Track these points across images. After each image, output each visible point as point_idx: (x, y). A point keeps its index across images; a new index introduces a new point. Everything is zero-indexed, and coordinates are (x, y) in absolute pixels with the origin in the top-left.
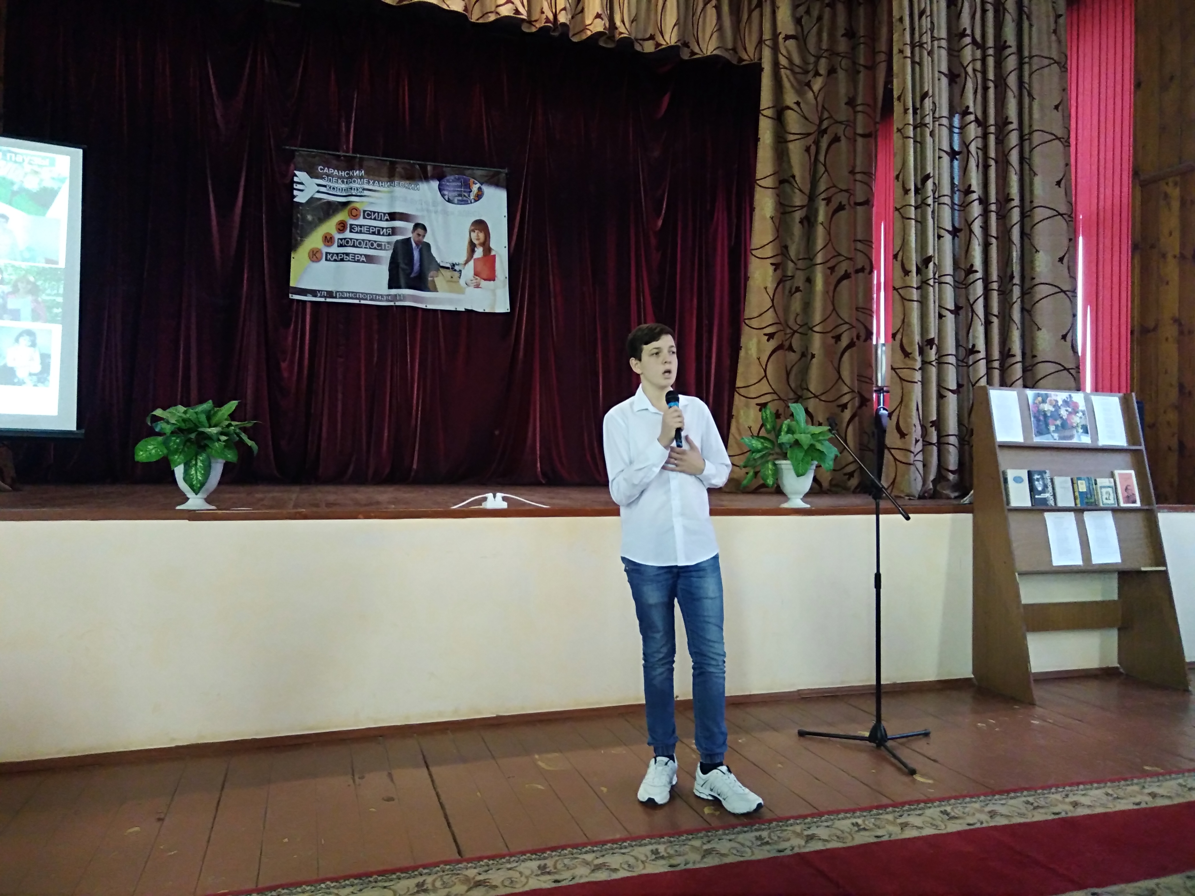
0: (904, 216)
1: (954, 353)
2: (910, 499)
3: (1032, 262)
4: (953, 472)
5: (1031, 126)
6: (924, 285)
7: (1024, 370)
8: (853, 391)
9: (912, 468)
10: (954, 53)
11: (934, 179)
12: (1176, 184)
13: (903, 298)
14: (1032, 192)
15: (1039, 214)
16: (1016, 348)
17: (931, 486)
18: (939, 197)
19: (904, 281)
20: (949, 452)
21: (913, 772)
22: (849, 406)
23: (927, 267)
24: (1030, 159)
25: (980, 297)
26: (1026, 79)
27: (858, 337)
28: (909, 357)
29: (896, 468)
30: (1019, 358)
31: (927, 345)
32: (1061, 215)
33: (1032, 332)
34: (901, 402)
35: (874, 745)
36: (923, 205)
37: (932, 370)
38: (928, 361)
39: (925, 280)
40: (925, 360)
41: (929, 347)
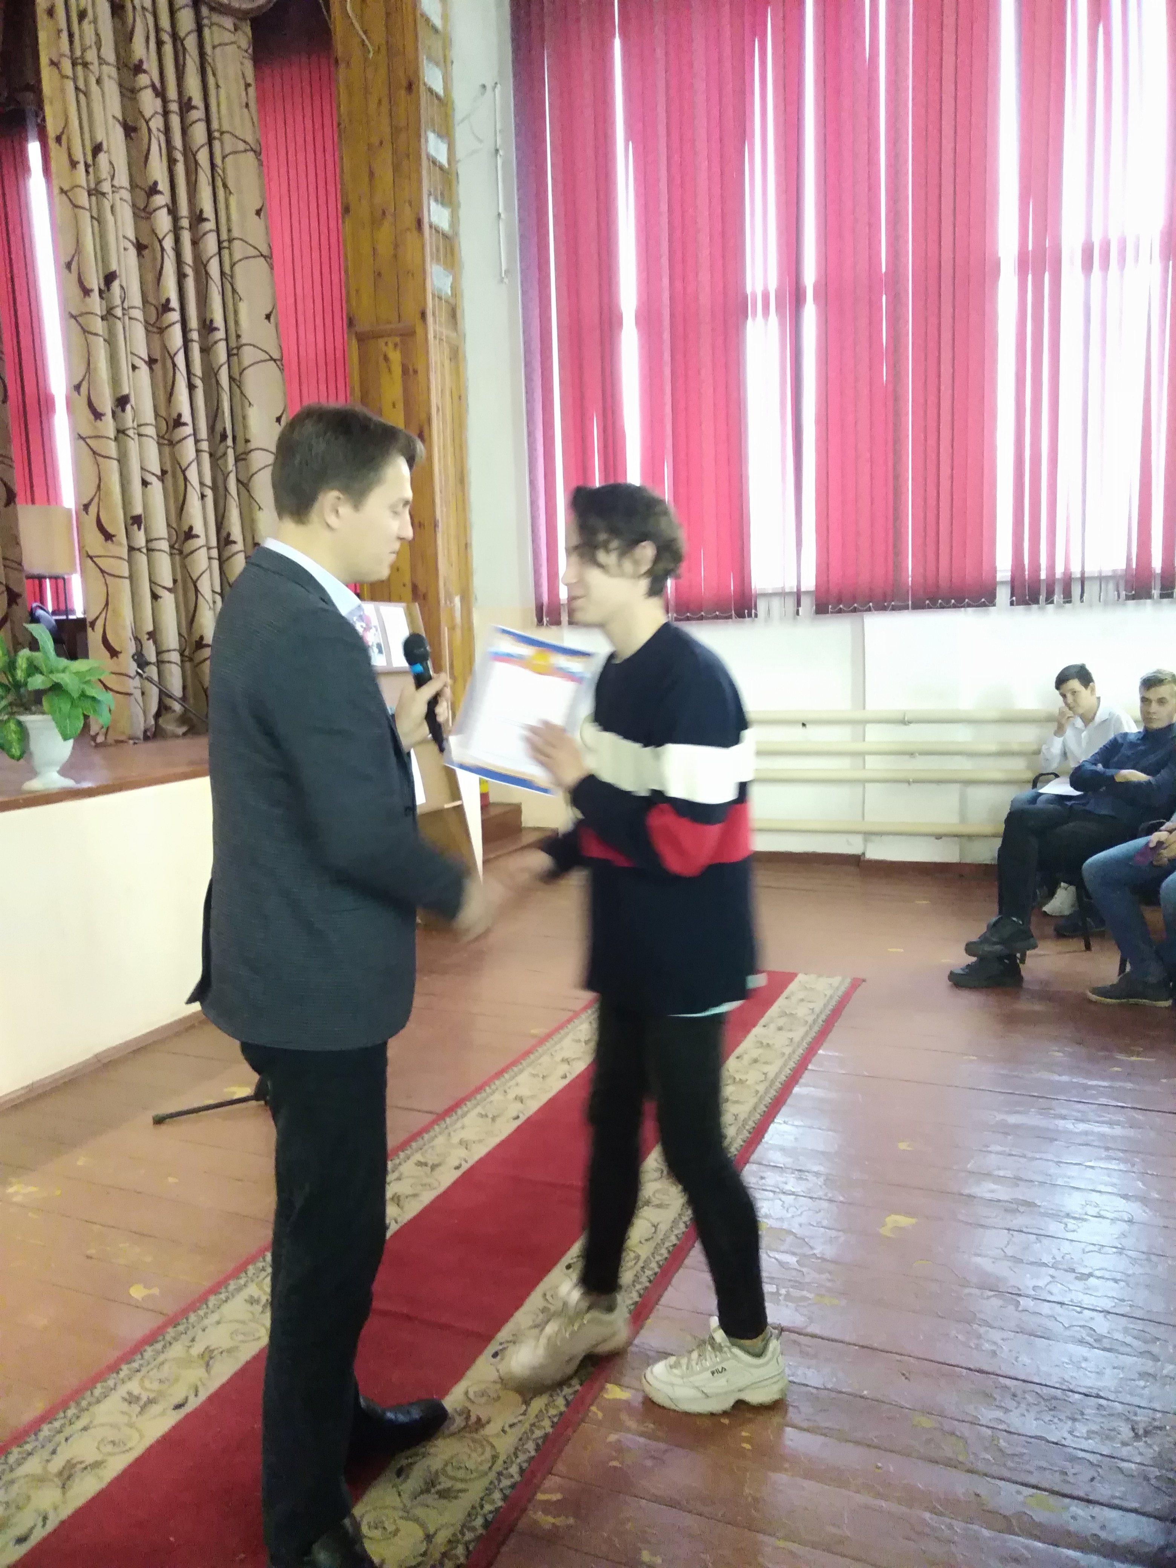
0: (86, 329)
1: (166, 536)
2: (135, 743)
3: (244, 417)
4: (177, 700)
5: (229, 231)
6: (121, 435)
9: (132, 698)
10: (129, 93)
11: (121, 281)
13: (93, 453)
14: (237, 322)
15: (248, 355)
16: (236, 531)
17: (154, 722)
18: (129, 308)
19: (96, 428)
20: (171, 673)
23: (123, 410)
24: (232, 277)
25: (191, 461)
26: (218, 161)
30: (239, 546)
31: (133, 524)
32: (275, 360)
33: (251, 510)
34: (107, 604)
36: (109, 316)
37: (142, 559)
38: (137, 546)
39: (122, 428)
40: (132, 544)
41: (136, 526)
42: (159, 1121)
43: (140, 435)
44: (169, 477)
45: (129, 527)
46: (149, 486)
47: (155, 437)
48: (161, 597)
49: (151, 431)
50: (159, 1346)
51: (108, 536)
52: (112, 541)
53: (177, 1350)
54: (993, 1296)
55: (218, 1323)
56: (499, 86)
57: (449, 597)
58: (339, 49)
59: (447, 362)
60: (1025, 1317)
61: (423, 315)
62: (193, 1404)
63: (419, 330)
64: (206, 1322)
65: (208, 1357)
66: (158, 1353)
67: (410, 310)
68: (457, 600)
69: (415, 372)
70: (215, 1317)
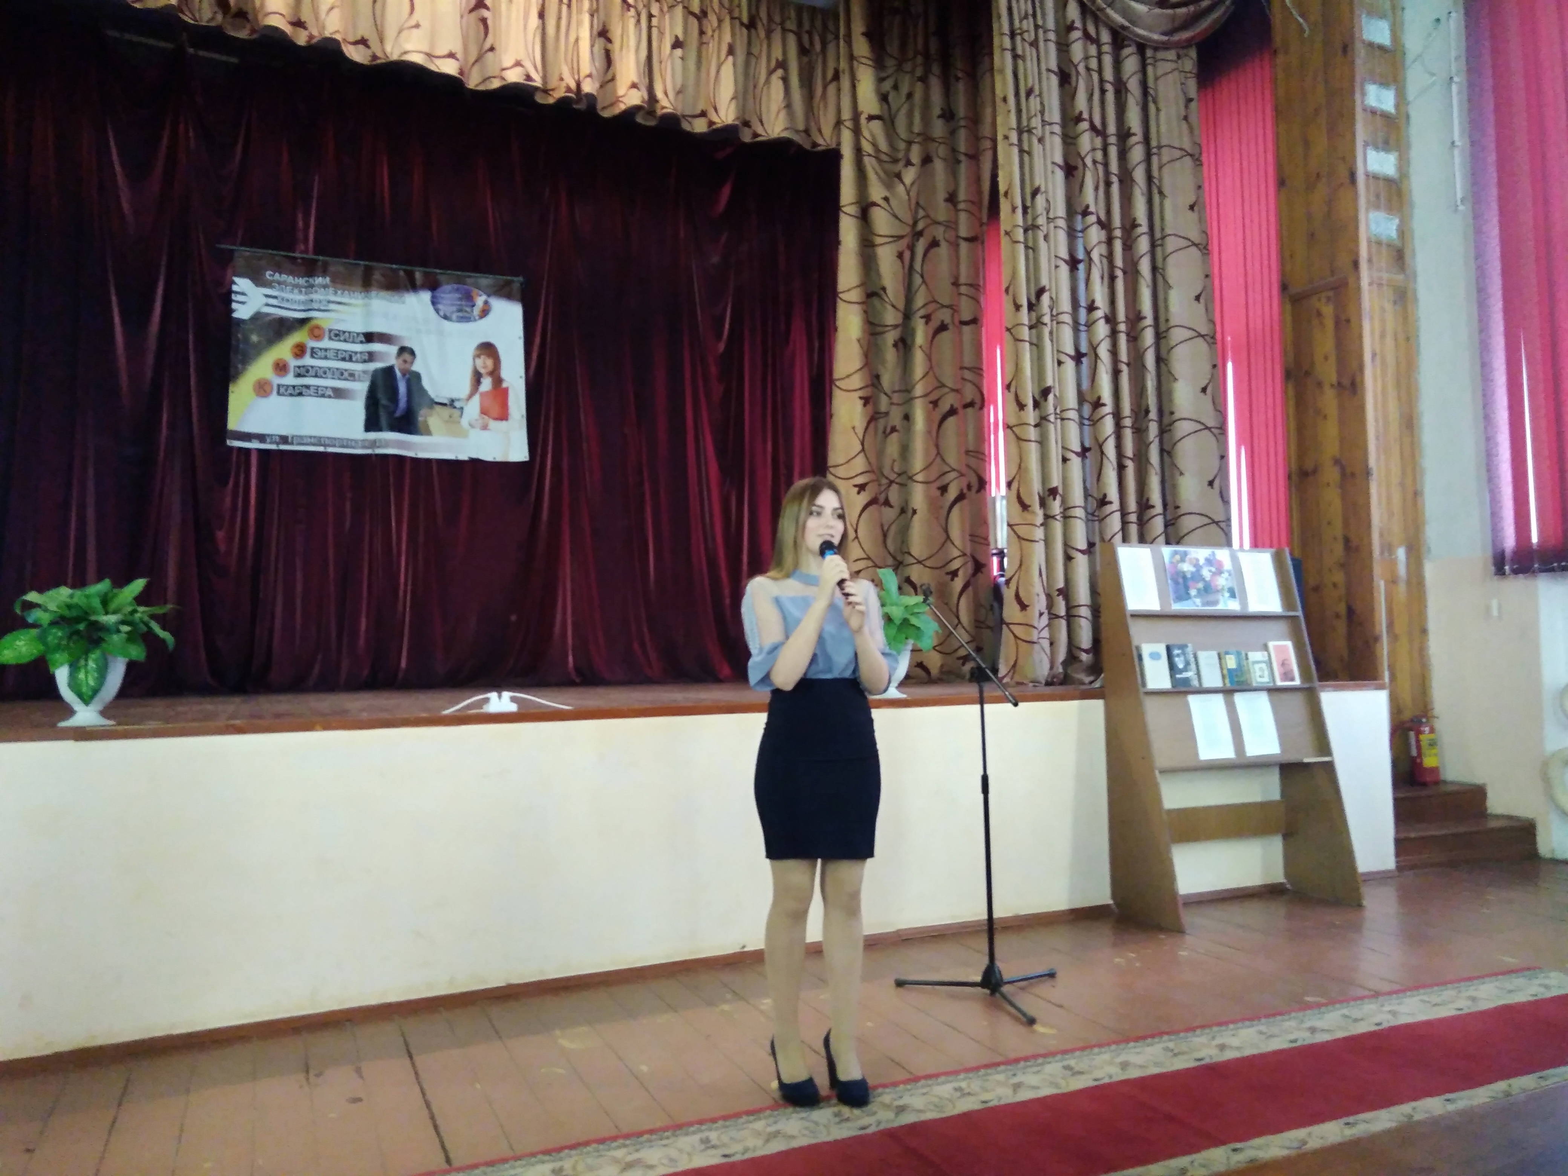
0: (1017, 337)
1: (1083, 504)
2: (1035, 686)
3: (1170, 393)
4: (1086, 651)
5: (1163, 229)
6: (1044, 422)
7: (1166, 526)
8: (964, 555)
9: (1036, 646)
10: (1069, 140)
11: (1051, 293)
12: (1328, 299)
13: (1019, 439)
14: (1167, 308)
15: (1177, 335)
16: (1155, 496)
17: (1061, 670)
18: (1058, 314)
19: (1019, 417)
20: (1080, 626)
21: (1031, 1021)
22: (960, 573)
23: (1046, 400)
24: (1163, 269)
25: (1110, 436)
26: (1155, 173)
27: (969, 487)
28: (1028, 511)
29: (1017, 648)
30: (1159, 509)
31: (1049, 496)
32: (1202, 336)
33: (1173, 477)
34: (1021, 565)
35: (987, 991)
36: (1039, 324)
37: (1057, 527)
38: (1052, 514)
39: (1044, 415)
40: (1049, 513)
41: (1051, 497)
43: (1062, 419)
44: (1088, 453)
45: (1046, 498)
46: (1068, 462)
47: (1077, 419)
48: (1074, 559)
49: (1073, 414)
51: (1026, 507)
56: (1453, 15)
57: (1389, 549)
59: (1389, 306)
61: (1356, 264)
62: (737, 1158)
63: (1351, 280)
65: (774, 1136)
66: (747, 1122)
67: (1343, 260)
69: (1348, 321)
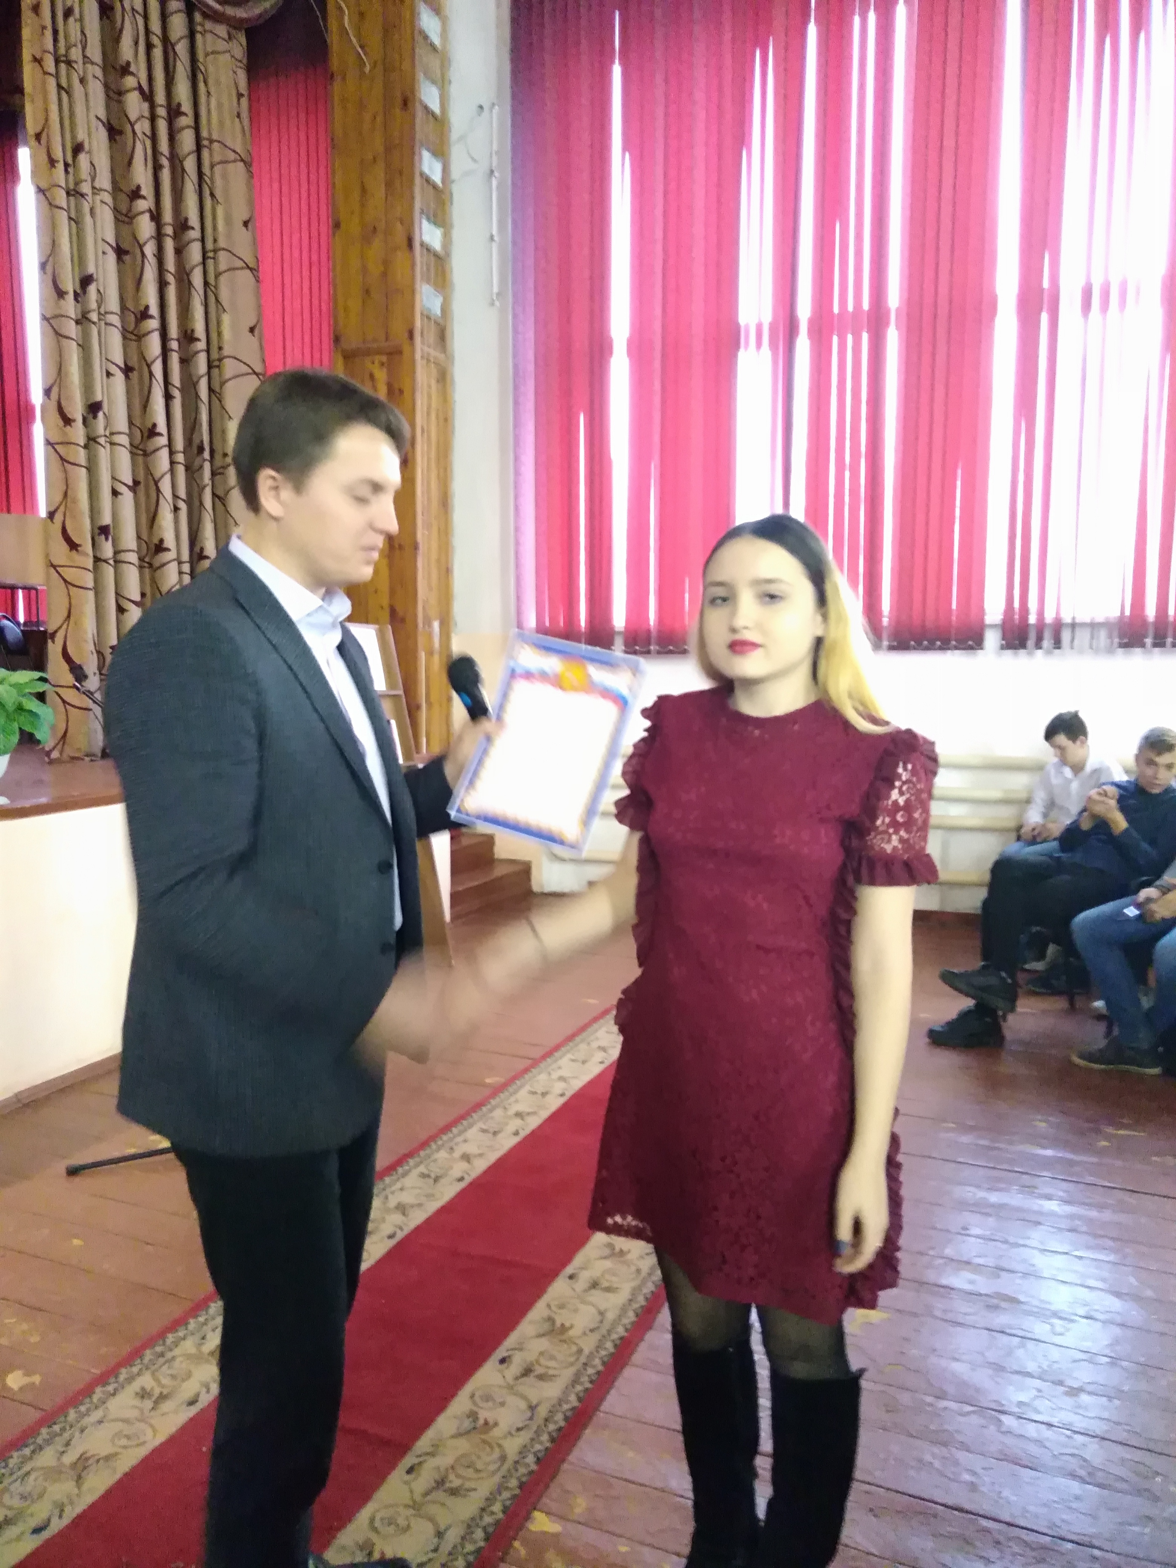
0: (61, 332)
1: (136, 549)
3: (224, 431)
5: (215, 241)
6: (91, 442)
9: (90, 714)
10: (114, 95)
11: (98, 285)
13: (62, 459)
14: (219, 333)
15: (230, 367)
16: (210, 546)
18: (106, 313)
19: (65, 434)
23: (95, 417)
24: (216, 288)
25: (165, 474)
26: (206, 170)
29: (67, 715)
31: (99, 534)
32: (257, 374)
34: (69, 616)
36: (86, 321)
37: (109, 572)
38: (103, 557)
39: (93, 435)
40: (98, 555)
41: (103, 537)
42: (73, 1172)
43: (112, 444)
44: (141, 488)
45: (96, 538)
46: (120, 496)
47: (128, 446)
48: (127, 611)
49: (124, 440)
50: (27, 1451)
51: (73, 546)
52: (77, 550)
53: (47, 1458)
54: (973, 1412)
55: (100, 1422)
56: (497, 107)
57: (428, 622)
58: (335, 63)
59: (433, 383)
60: (1009, 1440)
61: (411, 335)
62: (57, 1526)
63: (406, 348)
64: (87, 1421)
65: (82, 1466)
66: (25, 1460)
67: (398, 329)
68: (436, 625)
69: (401, 391)
70: (97, 1415)
